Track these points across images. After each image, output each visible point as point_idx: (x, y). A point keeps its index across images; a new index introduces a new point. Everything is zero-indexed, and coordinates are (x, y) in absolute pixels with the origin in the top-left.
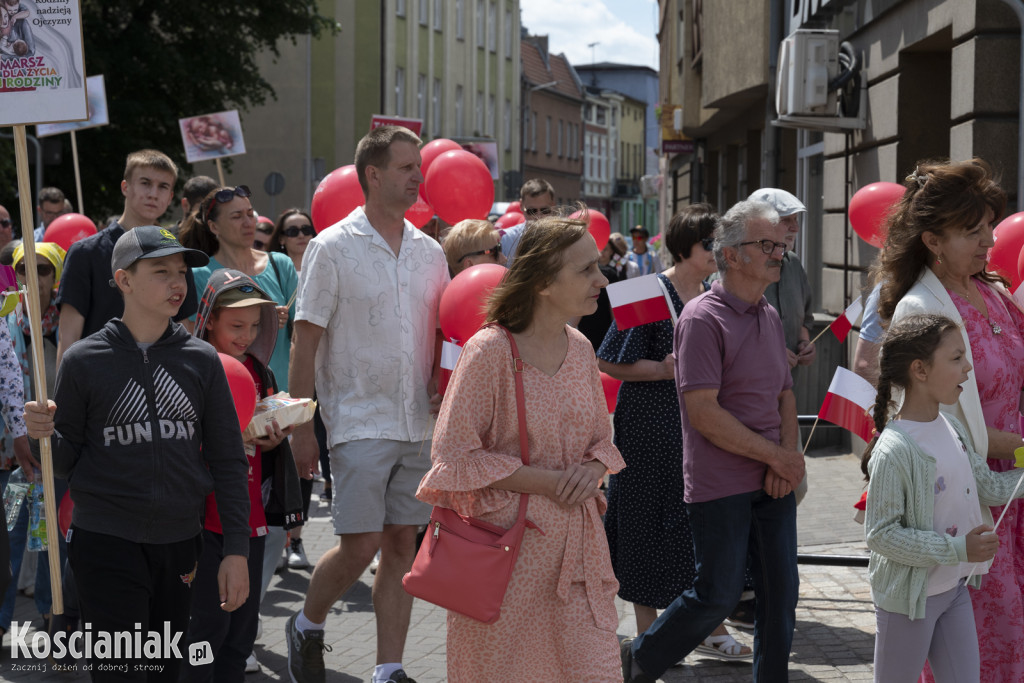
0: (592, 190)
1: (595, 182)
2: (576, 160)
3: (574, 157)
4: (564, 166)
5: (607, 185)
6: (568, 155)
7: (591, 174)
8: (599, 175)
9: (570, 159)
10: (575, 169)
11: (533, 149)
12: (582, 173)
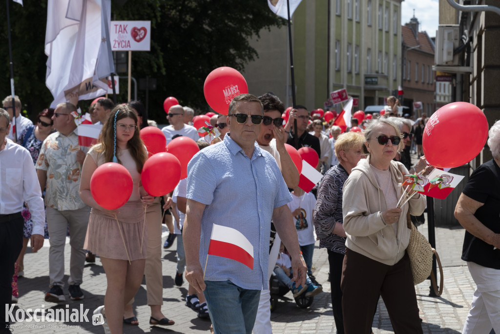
0: (440, 99)
1: (443, 95)
2: (432, 84)
3: (431, 82)
4: (425, 87)
5: (448, 96)
6: (427, 82)
7: (440, 91)
8: (444, 91)
9: (428, 84)
10: (431, 88)
11: (408, 79)
12: (435, 90)
